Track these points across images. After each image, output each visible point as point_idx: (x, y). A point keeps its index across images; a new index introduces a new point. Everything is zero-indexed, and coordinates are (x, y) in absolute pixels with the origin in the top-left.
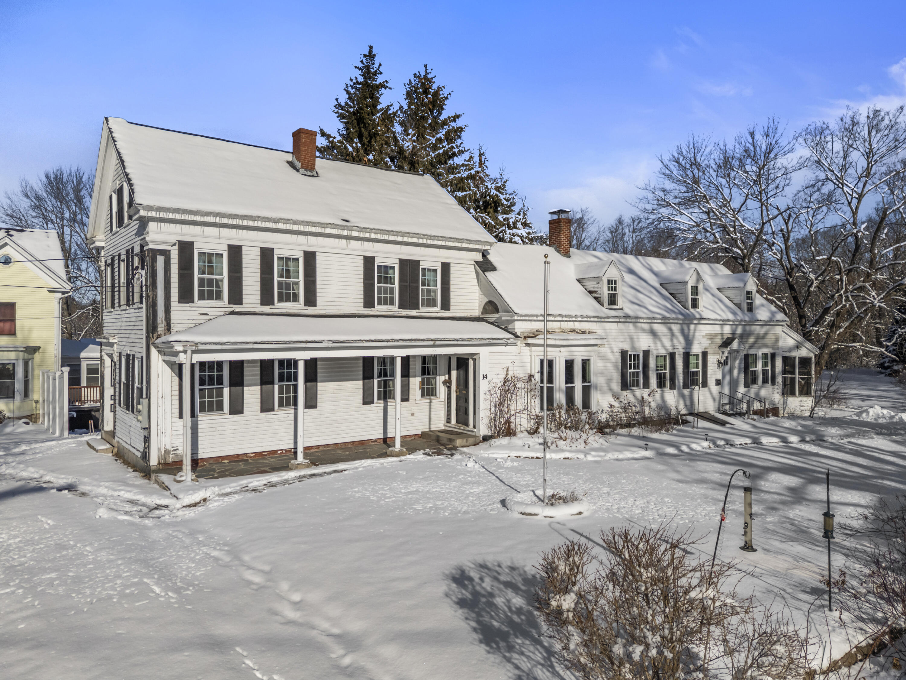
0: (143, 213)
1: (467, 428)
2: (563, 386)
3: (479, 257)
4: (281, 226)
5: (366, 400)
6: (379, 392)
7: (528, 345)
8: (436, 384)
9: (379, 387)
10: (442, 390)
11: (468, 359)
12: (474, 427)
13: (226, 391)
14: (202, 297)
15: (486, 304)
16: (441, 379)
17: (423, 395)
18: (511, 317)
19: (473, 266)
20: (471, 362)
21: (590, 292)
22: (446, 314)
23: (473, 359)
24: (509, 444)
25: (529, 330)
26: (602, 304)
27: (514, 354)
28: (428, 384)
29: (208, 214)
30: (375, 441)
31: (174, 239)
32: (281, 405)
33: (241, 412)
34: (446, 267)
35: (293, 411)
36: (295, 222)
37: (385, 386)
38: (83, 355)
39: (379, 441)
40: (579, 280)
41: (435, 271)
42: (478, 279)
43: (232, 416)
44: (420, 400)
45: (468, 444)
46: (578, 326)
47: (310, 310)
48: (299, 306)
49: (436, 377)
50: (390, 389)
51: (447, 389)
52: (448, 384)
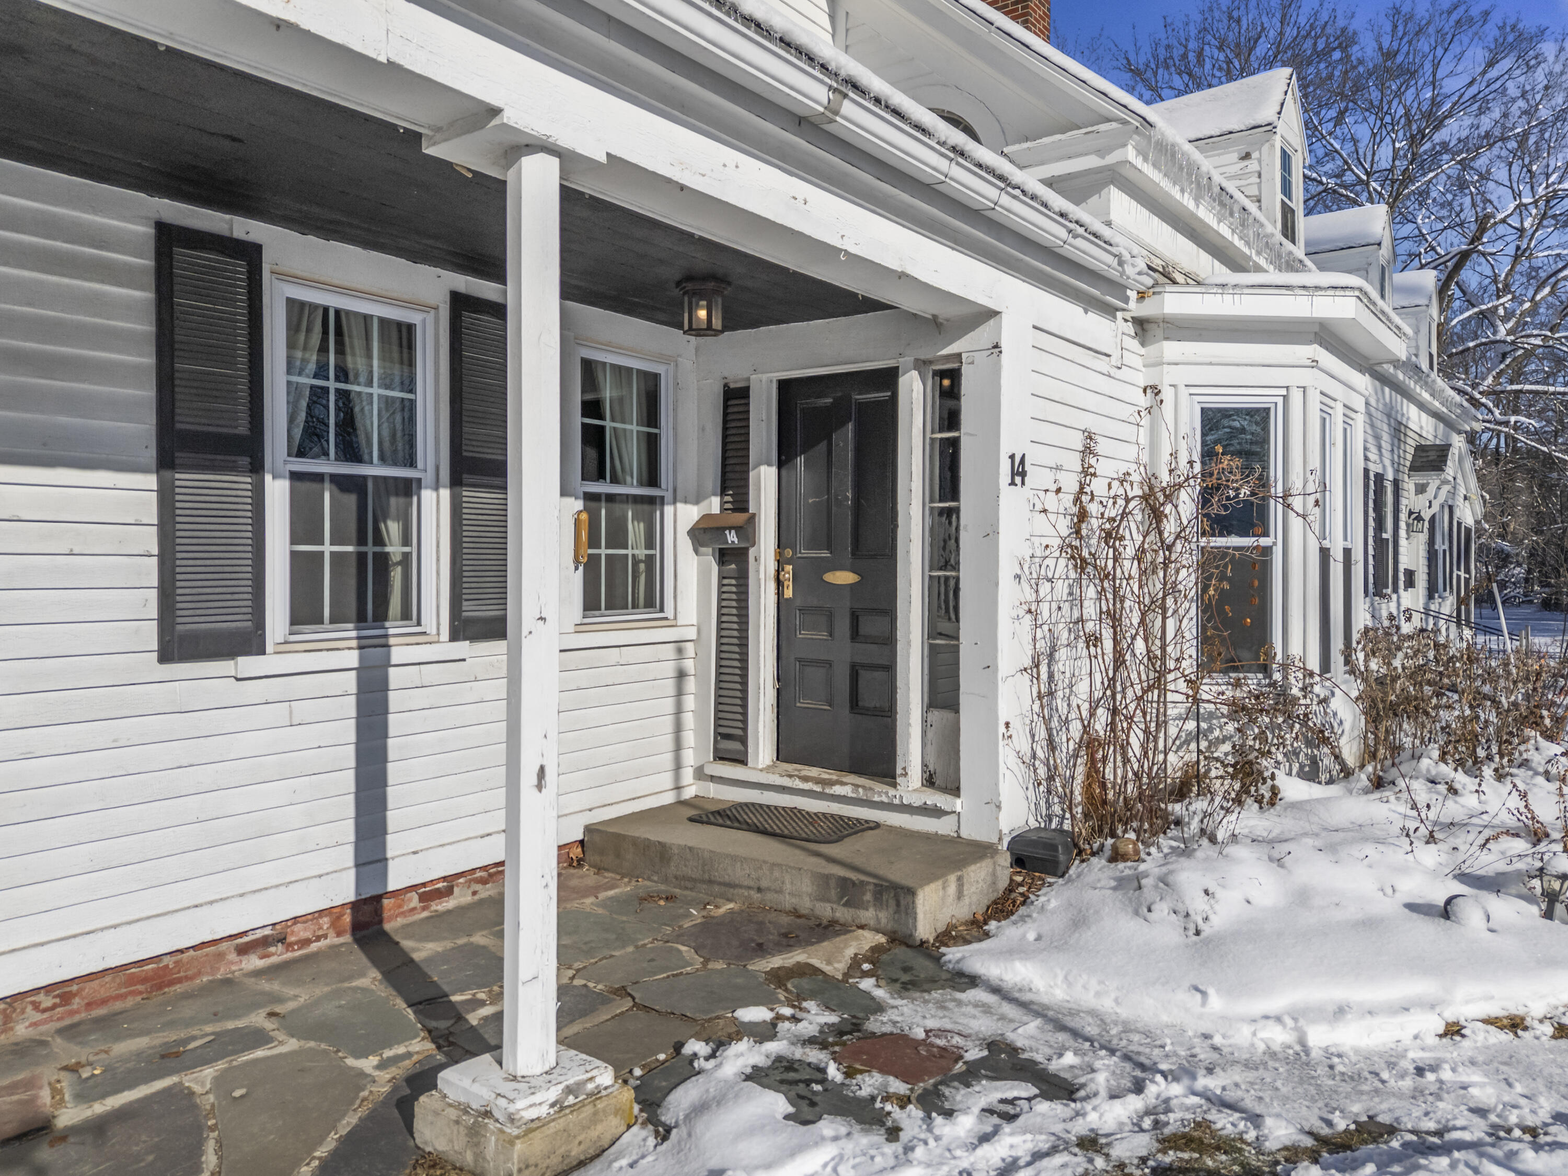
1: (881, 791)
5: (186, 624)
10: (689, 577)
16: (680, 517)
17: (590, 604)
23: (921, 365)
28: (618, 537)
37: (359, 530)
39: (301, 932)
49: (653, 502)
50: (394, 549)
51: (715, 568)
52: (732, 538)
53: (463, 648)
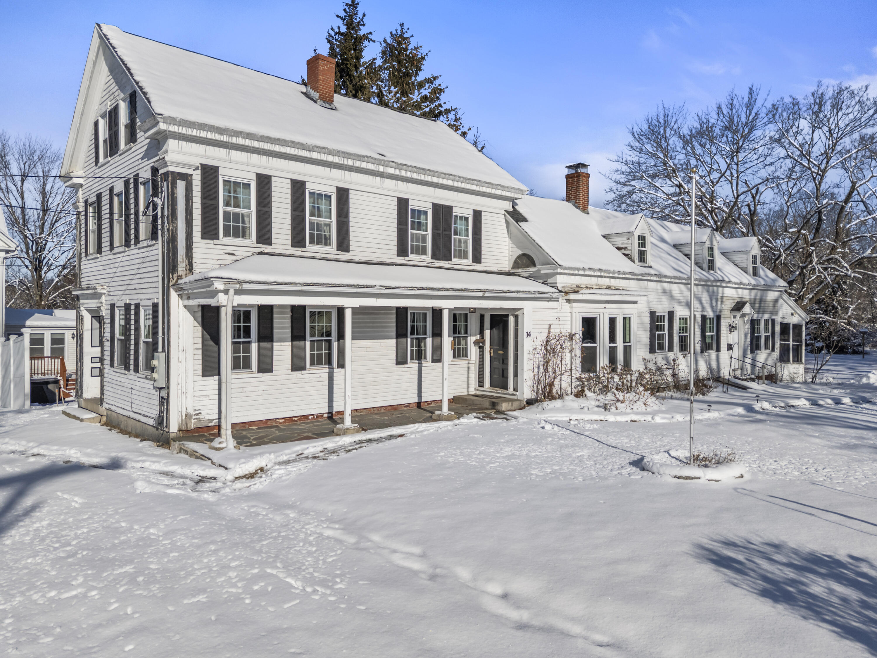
0: (162, 126)
1: (506, 392)
2: (607, 345)
3: (508, 206)
4: (315, 155)
5: (399, 360)
6: (412, 351)
7: (569, 301)
8: (466, 344)
9: (412, 346)
10: (473, 351)
11: (507, 316)
12: (515, 390)
13: (254, 347)
14: (227, 234)
15: (519, 257)
16: (472, 339)
17: (454, 356)
18: (554, 270)
19: (503, 216)
20: (511, 319)
21: (619, 249)
22: (478, 267)
23: (513, 315)
24: (564, 406)
25: (569, 285)
26: (634, 262)
27: (556, 311)
28: (459, 344)
29: (238, 134)
30: (408, 406)
31: (197, 161)
32: (312, 363)
33: (270, 370)
34: (477, 215)
35: (327, 371)
36: (330, 152)
37: (419, 346)
38: (28, 323)
39: (411, 406)
40: (604, 236)
41: (467, 219)
42: (508, 231)
43: (261, 375)
44: (452, 361)
45: (513, 408)
46: (613, 283)
47: (343, 256)
48: (332, 249)
49: (467, 337)
50: (423, 348)
51: (478, 350)
52: (481, 344)
53: (433, 364)
